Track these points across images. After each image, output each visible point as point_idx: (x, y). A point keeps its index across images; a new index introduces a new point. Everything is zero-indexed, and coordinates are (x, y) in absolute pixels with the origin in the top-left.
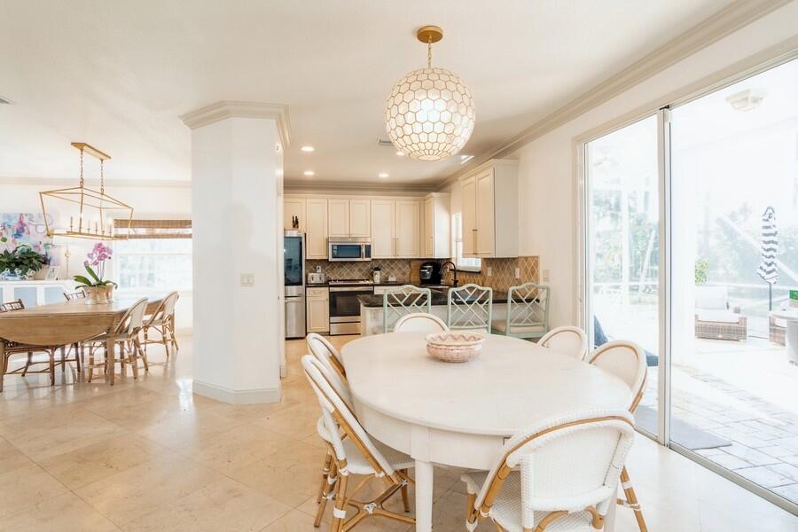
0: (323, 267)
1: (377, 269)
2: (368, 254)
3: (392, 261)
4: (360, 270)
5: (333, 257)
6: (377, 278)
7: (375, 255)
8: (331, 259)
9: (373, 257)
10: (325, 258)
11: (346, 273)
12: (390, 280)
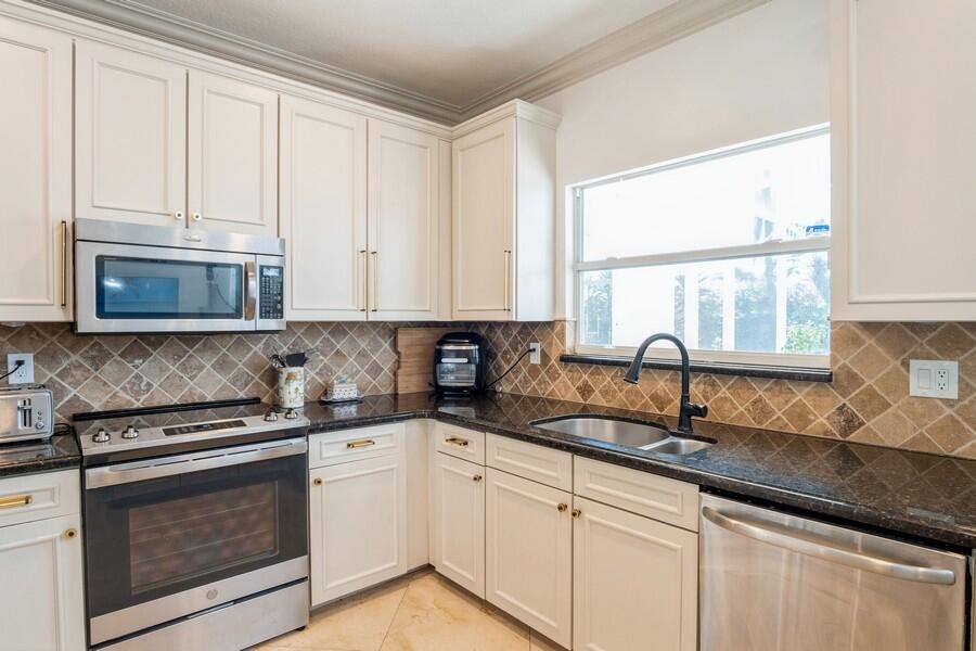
0: (46, 358)
1: (298, 359)
2: (273, 306)
3: (338, 328)
4: (223, 365)
5: (101, 313)
6: (295, 390)
7: (297, 308)
8: (90, 322)
9: (290, 315)
10: (57, 315)
11: (158, 381)
12: (340, 393)
